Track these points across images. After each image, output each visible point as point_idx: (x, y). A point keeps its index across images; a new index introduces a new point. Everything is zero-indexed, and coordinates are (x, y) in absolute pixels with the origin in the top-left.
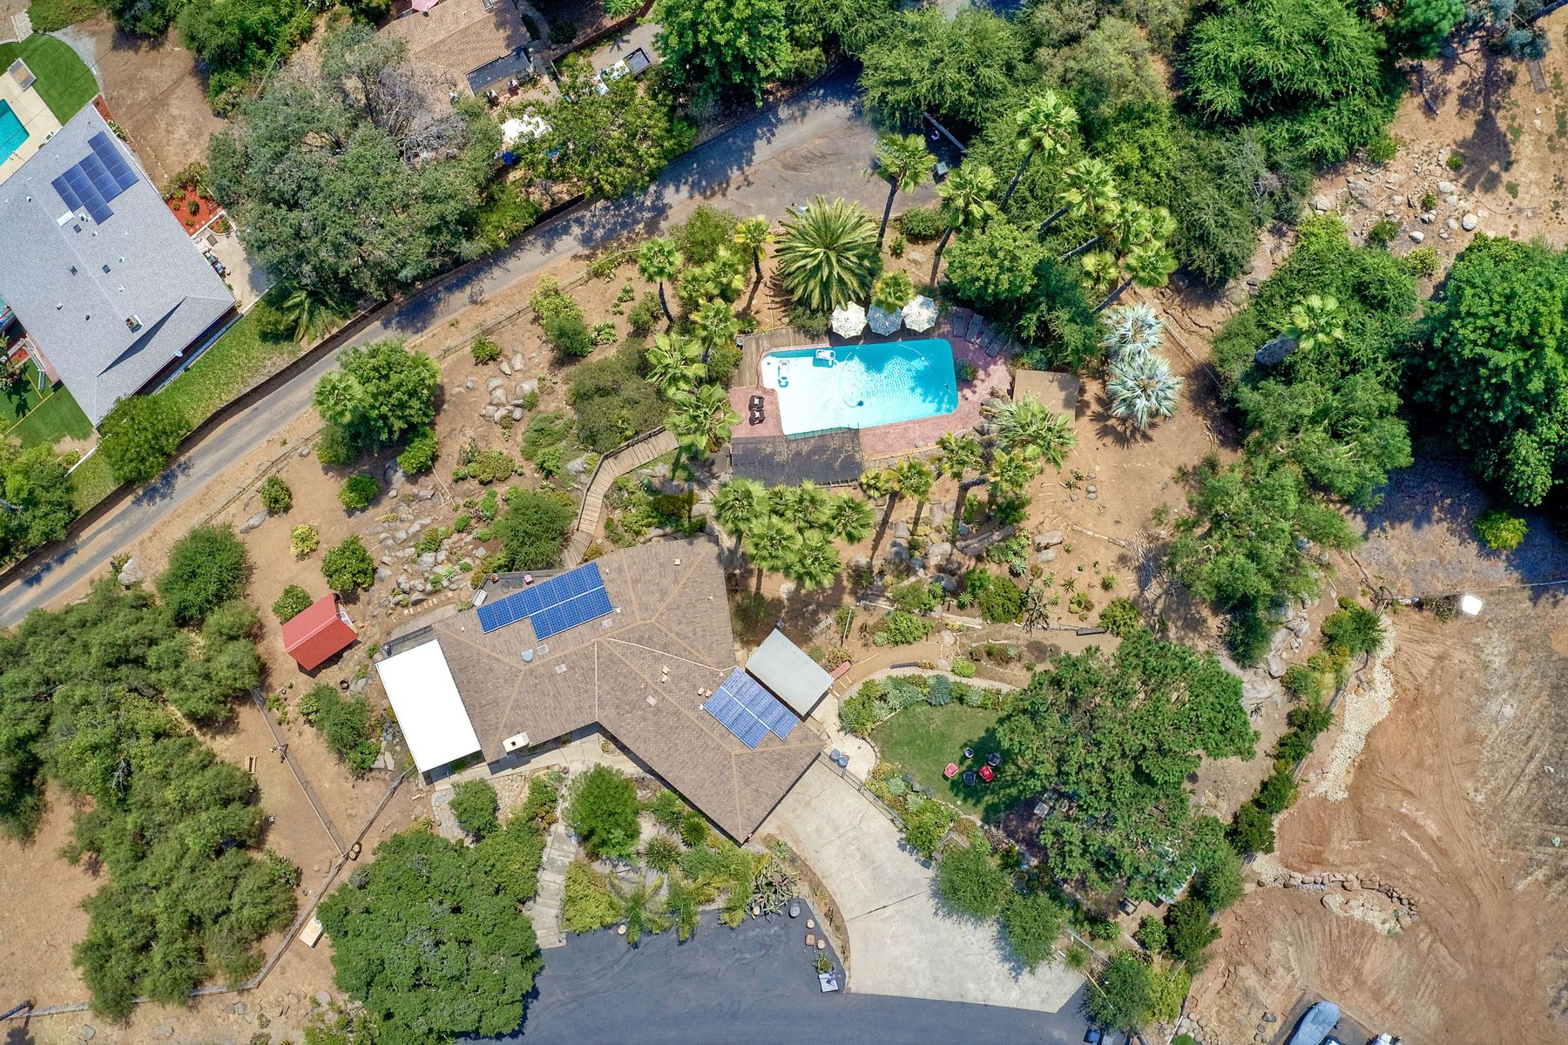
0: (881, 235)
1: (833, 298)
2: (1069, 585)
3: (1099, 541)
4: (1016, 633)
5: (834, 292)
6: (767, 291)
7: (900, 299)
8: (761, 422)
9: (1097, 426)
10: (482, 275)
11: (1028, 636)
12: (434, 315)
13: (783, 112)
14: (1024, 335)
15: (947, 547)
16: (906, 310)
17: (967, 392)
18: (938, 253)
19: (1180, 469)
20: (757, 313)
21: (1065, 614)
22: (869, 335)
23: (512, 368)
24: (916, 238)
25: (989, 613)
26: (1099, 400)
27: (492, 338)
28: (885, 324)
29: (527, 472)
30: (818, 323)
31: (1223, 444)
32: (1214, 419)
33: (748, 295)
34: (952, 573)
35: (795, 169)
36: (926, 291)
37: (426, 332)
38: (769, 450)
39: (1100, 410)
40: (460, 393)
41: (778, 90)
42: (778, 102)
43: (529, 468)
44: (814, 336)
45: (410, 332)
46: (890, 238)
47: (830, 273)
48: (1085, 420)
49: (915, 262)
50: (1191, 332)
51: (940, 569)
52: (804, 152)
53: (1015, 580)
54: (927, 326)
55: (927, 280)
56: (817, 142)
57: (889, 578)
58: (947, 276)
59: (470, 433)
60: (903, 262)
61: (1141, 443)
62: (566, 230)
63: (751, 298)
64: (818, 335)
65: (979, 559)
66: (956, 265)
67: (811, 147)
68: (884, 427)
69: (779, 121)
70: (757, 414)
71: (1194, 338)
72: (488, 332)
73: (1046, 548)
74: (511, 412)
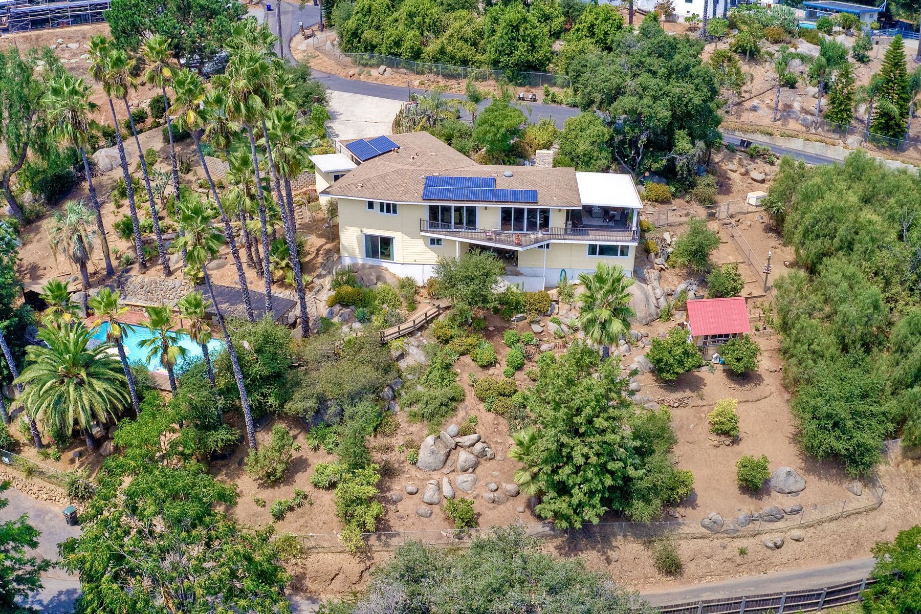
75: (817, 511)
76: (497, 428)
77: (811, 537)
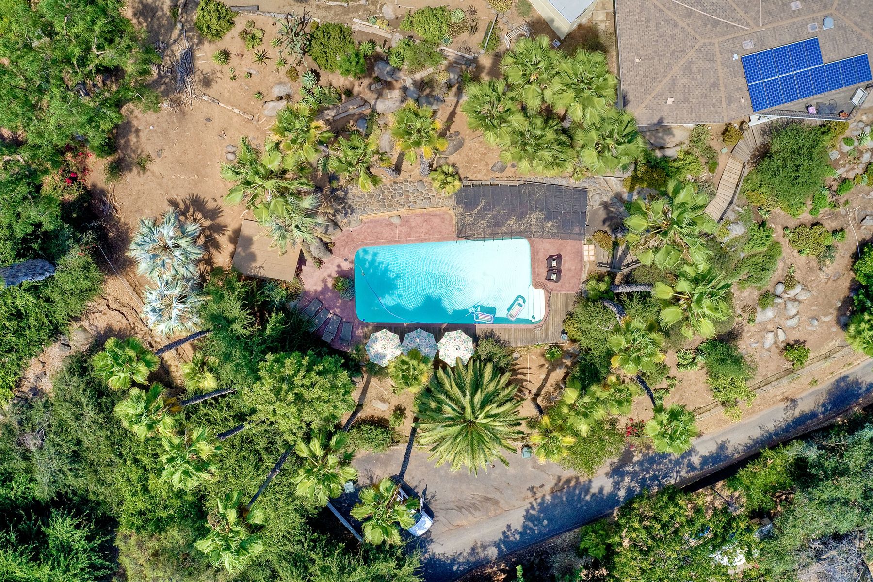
0: (414, 430)
1: (470, 371)
2: (262, 57)
3: (229, 103)
4: (320, 12)
5: (469, 377)
6: (529, 386)
7: (404, 362)
8: (551, 257)
9: (221, 220)
10: (783, 425)
11: (308, 9)
12: (830, 393)
13: (492, 553)
14: (281, 315)
15: (380, 107)
16: (398, 352)
17: (346, 266)
18: (360, 406)
19: (144, 169)
20: (542, 366)
21: (268, 28)
22: (438, 333)
23: (777, 335)
24: (380, 423)
25: (345, 34)
26: (217, 246)
27: (788, 365)
28: (421, 340)
29: (780, 231)
30: (486, 348)
31: (103, 192)
32: (110, 217)
33: (548, 384)
34: (378, 80)
35: (488, 499)
36: (376, 370)
37: (837, 378)
38: (549, 224)
39: (216, 236)
40: (825, 315)
41: (495, 573)
42: (497, 563)
43: (777, 234)
44: (490, 336)
45: (851, 378)
46: (405, 426)
47: (472, 397)
48: (232, 226)
49: (383, 400)
50: (128, 306)
51: (389, 86)
52: (477, 513)
53: (315, 67)
54: (379, 334)
55: (374, 381)
56: (464, 522)
57: (442, 79)
58: (353, 382)
59: (822, 276)
60: (395, 401)
61: (179, 199)
62: (705, 460)
63: (545, 380)
64: (487, 337)
65: (349, 93)
66: (342, 391)
67: (470, 518)
68: (430, 240)
69: (497, 545)
70: (554, 264)
71: (125, 300)
72: (789, 372)
73: (281, 98)
74: (785, 292)
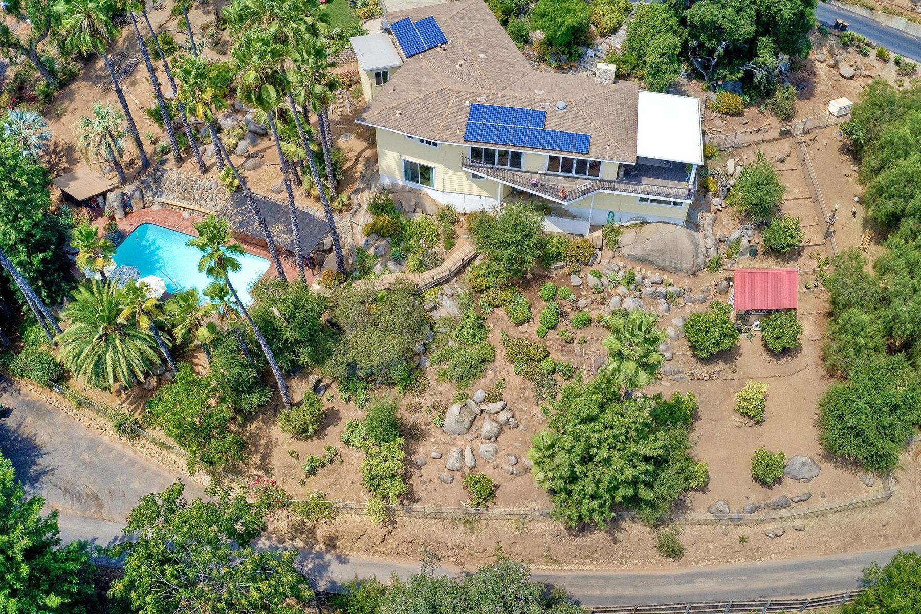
35: (96, 498)
75: (825, 500)
76: (523, 393)
77: (812, 527)
